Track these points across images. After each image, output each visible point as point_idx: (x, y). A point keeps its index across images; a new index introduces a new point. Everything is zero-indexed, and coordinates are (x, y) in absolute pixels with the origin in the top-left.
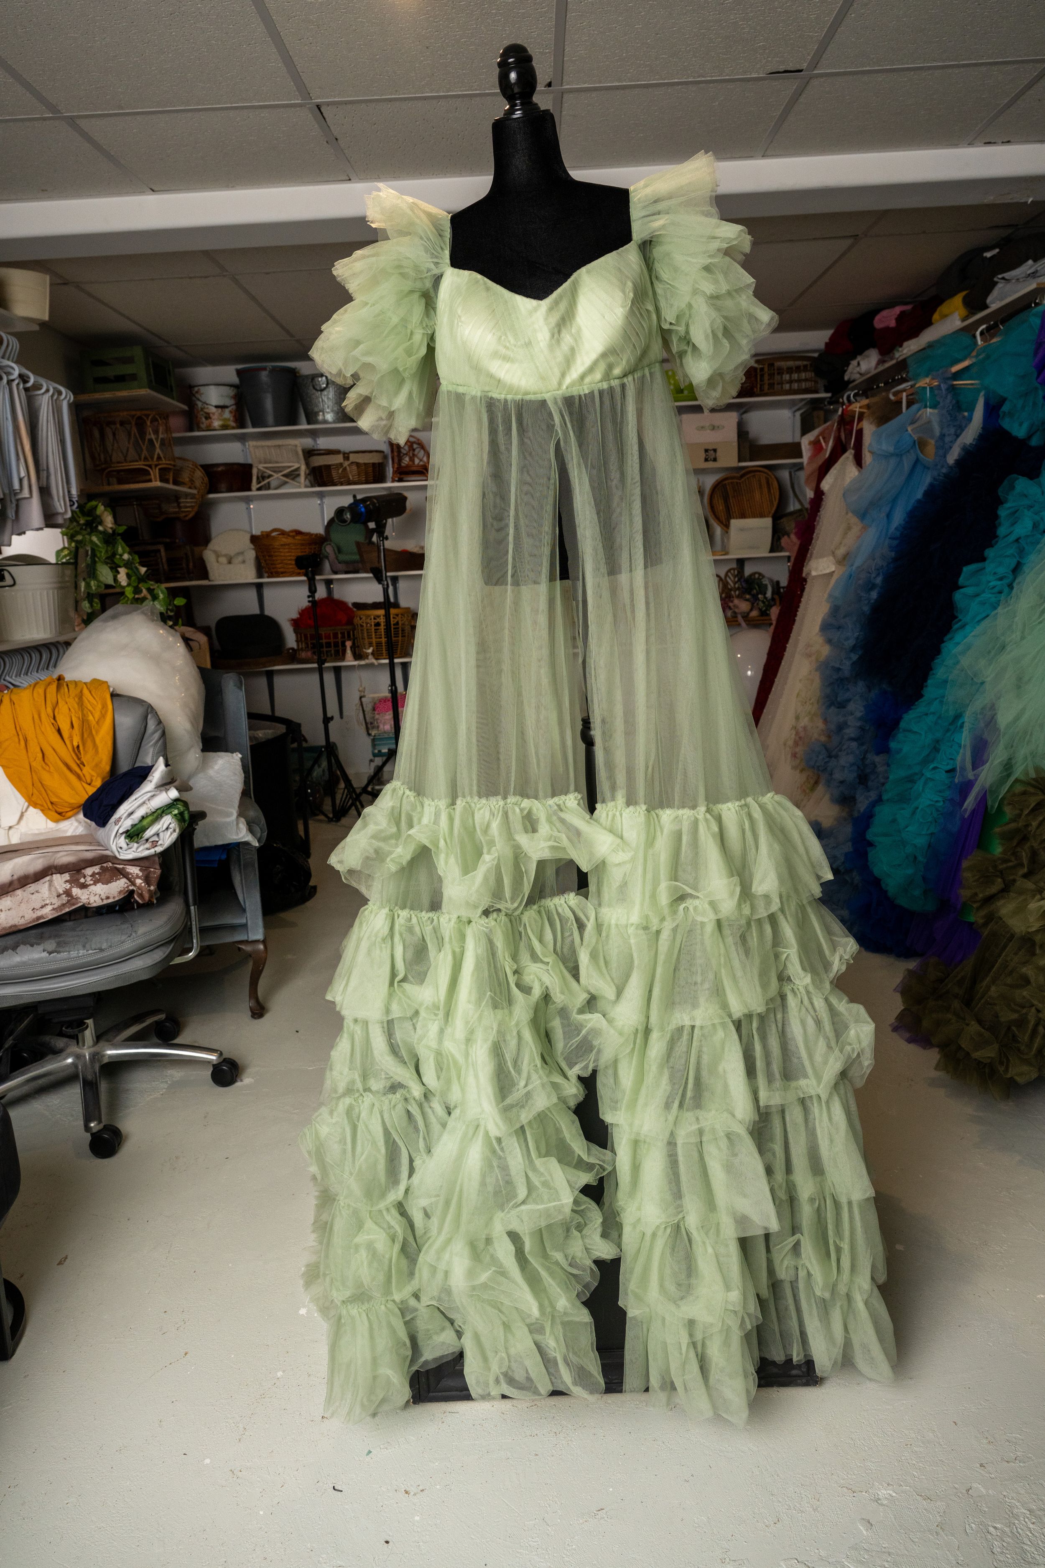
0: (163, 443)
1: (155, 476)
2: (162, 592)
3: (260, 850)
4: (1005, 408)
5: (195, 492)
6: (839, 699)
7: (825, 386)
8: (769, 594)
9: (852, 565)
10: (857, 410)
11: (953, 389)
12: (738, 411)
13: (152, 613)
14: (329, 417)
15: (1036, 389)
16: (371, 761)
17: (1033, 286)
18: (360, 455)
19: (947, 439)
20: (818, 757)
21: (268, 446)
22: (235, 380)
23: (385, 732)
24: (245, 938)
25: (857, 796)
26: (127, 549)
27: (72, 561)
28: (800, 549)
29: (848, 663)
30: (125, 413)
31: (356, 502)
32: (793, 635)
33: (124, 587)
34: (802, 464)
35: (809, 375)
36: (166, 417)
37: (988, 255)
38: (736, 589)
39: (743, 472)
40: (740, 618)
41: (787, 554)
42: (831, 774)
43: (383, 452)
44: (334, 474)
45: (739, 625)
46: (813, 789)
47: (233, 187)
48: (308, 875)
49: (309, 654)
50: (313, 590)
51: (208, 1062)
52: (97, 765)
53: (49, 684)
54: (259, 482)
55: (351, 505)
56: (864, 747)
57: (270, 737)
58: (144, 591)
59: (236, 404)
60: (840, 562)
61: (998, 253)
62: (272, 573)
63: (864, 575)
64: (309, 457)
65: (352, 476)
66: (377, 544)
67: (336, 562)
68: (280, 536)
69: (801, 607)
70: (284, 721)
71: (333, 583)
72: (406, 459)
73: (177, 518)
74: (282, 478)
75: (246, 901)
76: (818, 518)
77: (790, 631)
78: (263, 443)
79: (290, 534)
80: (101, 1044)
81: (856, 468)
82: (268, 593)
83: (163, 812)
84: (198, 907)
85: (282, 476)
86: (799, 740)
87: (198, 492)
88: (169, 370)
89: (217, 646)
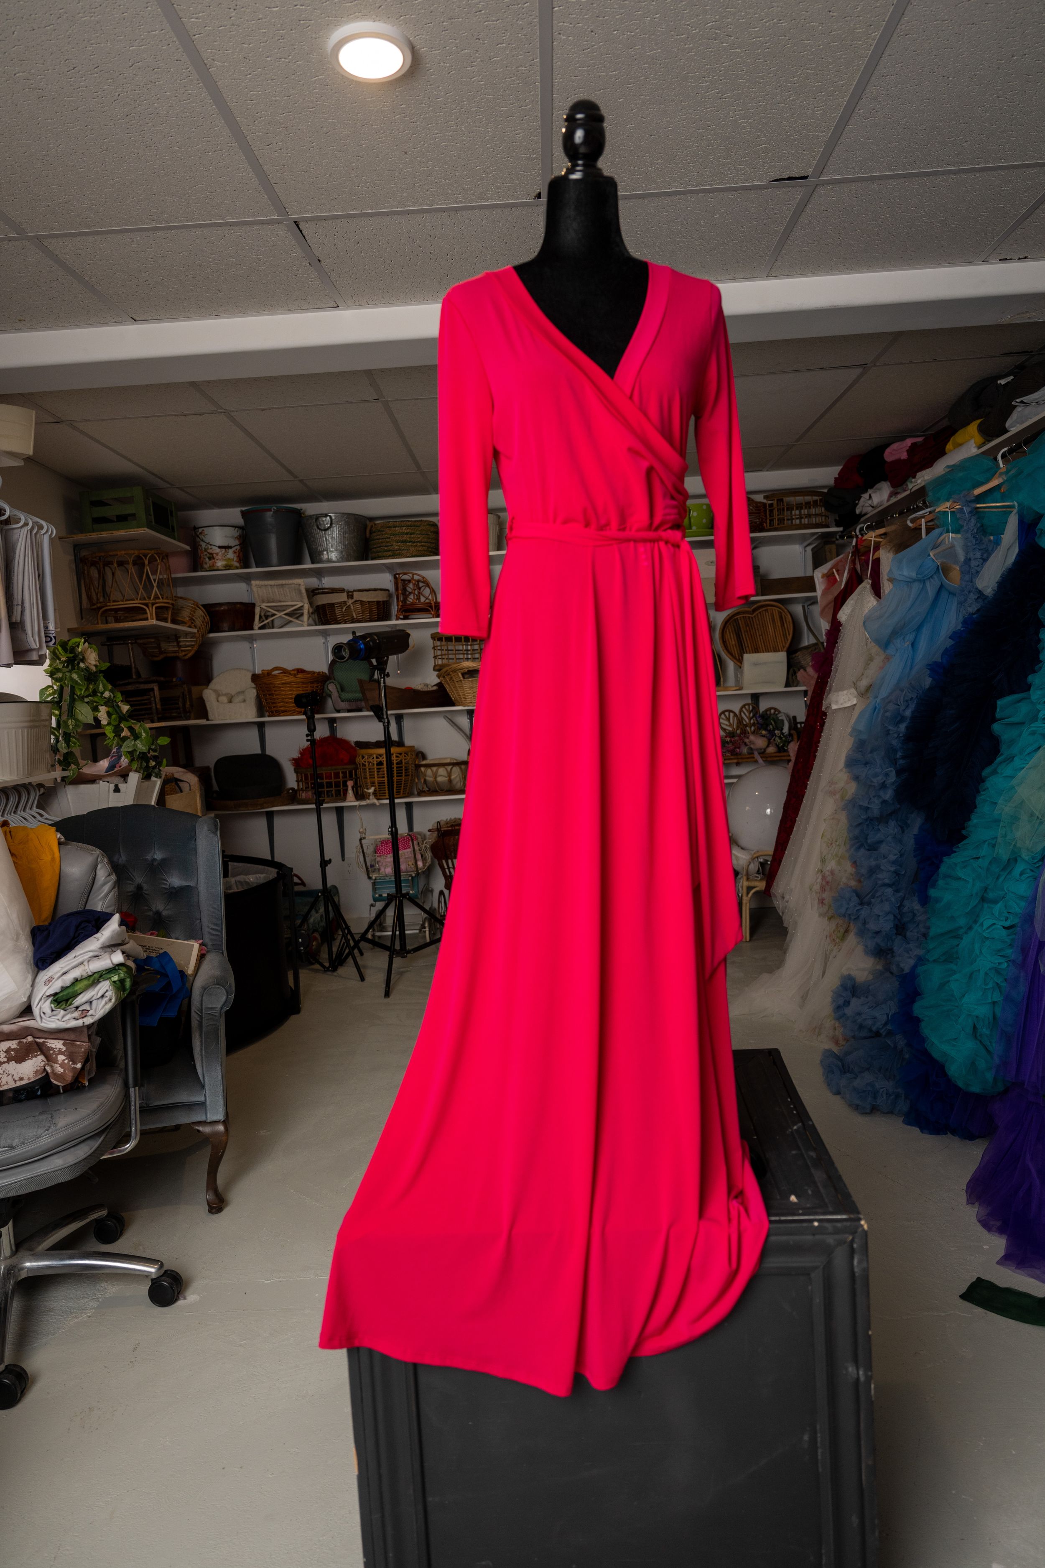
0: (161, 584)
1: (151, 615)
2: (145, 732)
5: (195, 631)
6: (869, 841)
7: (836, 520)
8: (786, 730)
9: (877, 697)
10: (873, 539)
11: (975, 512)
14: (334, 556)
16: (372, 905)
18: (365, 593)
19: (973, 563)
20: (848, 904)
21: (271, 585)
22: (240, 521)
23: (387, 876)
24: (203, 1119)
25: (895, 948)
26: (110, 687)
27: (56, 700)
28: (817, 682)
29: (877, 801)
30: (123, 552)
31: (356, 639)
32: (814, 772)
33: (104, 727)
34: (816, 597)
35: (821, 510)
36: (165, 556)
37: (1002, 382)
38: (751, 725)
39: (756, 606)
40: (756, 755)
41: (804, 688)
42: (864, 923)
43: (388, 590)
44: (337, 610)
45: (756, 761)
46: (843, 938)
47: (217, 316)
49: (310, 793)
50: (312, 730)
51: (145, 1275)
54: (261, 620)
55: (350, 641)
56: (900, 894)
57: (262, 881)
58: (125, 729)
59: (240, 545)
60: (862, 695)
61: (1012, 380)
62: (272, 712)
63: (891, 707)
64: (313, 596)
65: (356, 615)
66: (378, 682)
67: (339, 700)
68: (281, 674)
69: (821, 742)
70: (279, 866)
71: (336, 723)
72: (412, 597)
73: (177, 658)
74: (284, 616)
75: (205, 1075)
76: (836, 650)
77: (811, 767)
78: (266, 583)
79: (293, 672)
80: (19, 1254)
81: (874, 597)
82: (269, 732)
83: (101, 976)
84: (139, 1089)
85: (285, 614)
86: (826, 885)
87: (198, 631)
88: (171, 512)
89: (216, 787)
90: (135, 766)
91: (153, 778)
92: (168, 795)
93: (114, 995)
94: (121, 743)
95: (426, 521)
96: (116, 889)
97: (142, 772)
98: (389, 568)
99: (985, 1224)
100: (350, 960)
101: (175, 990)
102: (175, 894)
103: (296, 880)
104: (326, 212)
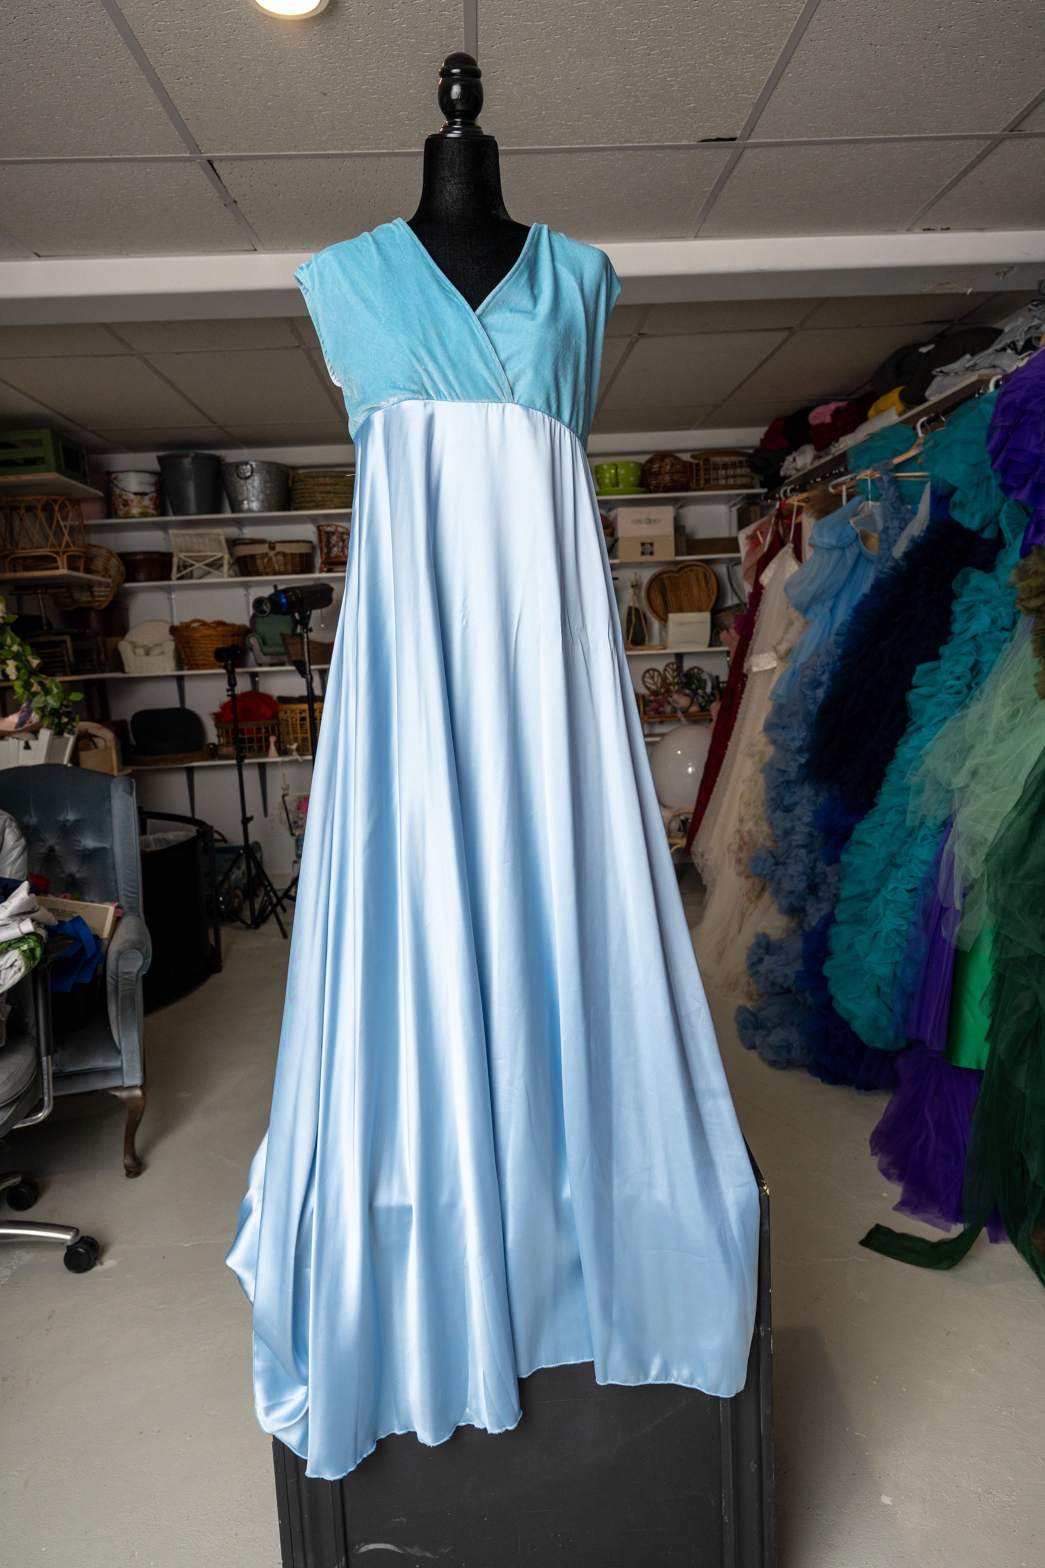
0: (72, 530)
1: (63, 563)
2: (56, 687)
4: (956, 498)
5: (109, 580)
6: (785, 803)
7: (761, 482)
8: (709, 689)
9: (795, 662)
10: (796, 503)
11: (895, 481)
12: (674, 505)
14: (255, 505)
15: (989, 478)
16: (295, 862)
17: (974, 377)
18: (288, 545)
19: (891, 532)
20: (764, 864)
21: (190, 535)
22: (157, 467)
24: (120, 1083)
25: (807, 908)
26: (18, 640)
28: (739, 644)
29: (794, 765)
30: (31, 498)
31: (277, 593)
32: (734, 733)
33: (13, 682)
34: (739, 558)
35: (745, 470)
36: (76, 502)
37: (924, 350)
38: (674, 684)
39: (681, 566)
40: (679, 714)
41: (726, 649)
42: (779, 883)
43: (311, 542)
44: (259, 562)
45: (679, 720)
46: (759, 896)
47: (128, 255)
49: (230, 750)
50: (232, 684)
51: (62, 1242)
54: (179, 570)
55: (272, 594)
56: (813, 855)
57: (179, 840)
58: (36, 684)
59: (157, 491)
60: (782, 658)
61: (934, 348)
62: (192, 665)
63: (809, 672)
64: (233, 547)
65: (278, 566)
66: (301, 636)
67: (261, 654)
68: (202, 627)
69: (742, 703)
70: (199, 824)
71: (257, 676)
72: (335, 550)
73: (89, 609)
74: (204, 567)
75: (122, 1041)
76: (757, 613)
77: (731, 728)
78: (184, 532)
79: (212, 625)
81: (796, 562)
82: (189, 686)
83: (9, 946)
84: (52, 1057)
85: (205, 565)
86: (743, 845)
87: (113, 581)
88: (83, 455)
89: (133, 742)
90: (46, 722)
91: (66, 735)
92: (83, 750)
93: (23, 964)
94: (31, 698)
96: (26, 854)
97: (54, 727)
98: (313, 519)
99: (886, 1173)
100: (273, 918)
101: (89, 954)
102: (89, 857)
103: (216, 836)
104: (242, 152)
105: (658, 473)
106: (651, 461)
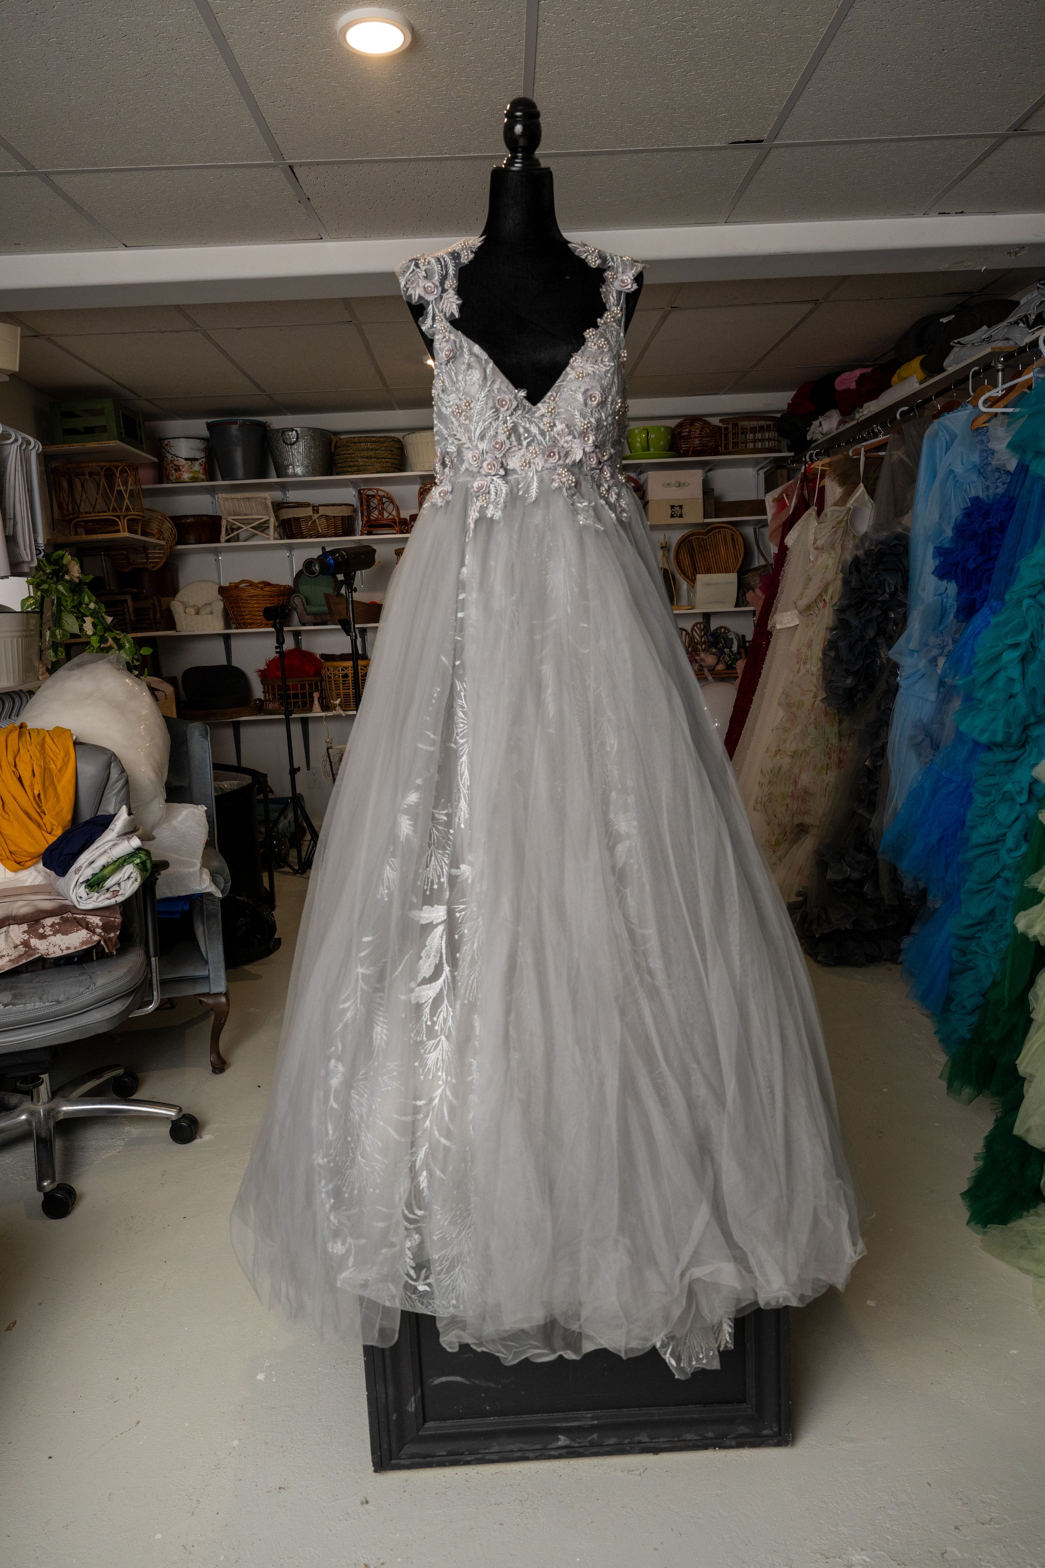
0: (132, 495)
1: (123, 527)
2: (128, 642)
3: (223, 901)
5: (163, 543)
7: (788, 445)
8: (735, 648)
12: (702, 469)
13: (118, 662)
14: (299, 470)
17: (987, 349)
18: (331, 508)
21: (238, 499)
22: (206, 433)
24: (207, 991)
26: (94, 598)
27: (37, 610)
28: (764, 603)
30: (94, 464)
31: (325, 554)
32: (759, 689)
33: (89, 637)
34: (766, 520)
35: (772, 434)
36: (135, 468)
37: (944, 320)
38: (702, 643)
39: (709, 528)
40: (706, 670)
41: (752, 608)
43: (353, 505)
44: (303, 526)
45: (706, 678)
48: (273, 928)
49: (277, 704)
50: (280, 642)
51: (167, 1118)
52: (57, 814)
53: (11, 732)
54: (228, 534)
55: (319, 556)
57: (236, 787)
58: (110, 639)
59: (206, 457)
61: (952, 320)
62: (239, 624)
64: (279, 510)
65: (322, 529)
66: (345, 597)
67: (305, 613)
68: (249, 587)
69: (766, 660)
70: (250, 772)
71: (301, 635)
72: (376, 512)
73: (145, 569)
74: (251, 530)
75: (207, 951)
76: (782, 573)
77: (756, 685)
78: (232, 496)
79: (260, 585)
80: (56, 1100)
81: (818, 523)
82: (235, 644)
83: (127, 859)
85: (251, 528)
87: (166, 543)
88: (139, 423)
89: (183, 696)
93: (138, 876)
95: (390, 437)
98: (354, 483)
103: (266, 787)
104: (320, 158)
105: (688, 437)
106: (680, 425)
